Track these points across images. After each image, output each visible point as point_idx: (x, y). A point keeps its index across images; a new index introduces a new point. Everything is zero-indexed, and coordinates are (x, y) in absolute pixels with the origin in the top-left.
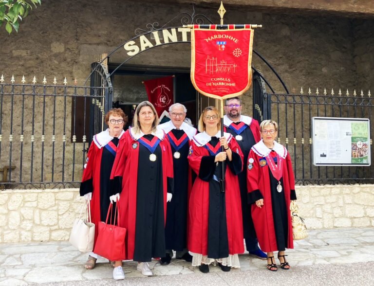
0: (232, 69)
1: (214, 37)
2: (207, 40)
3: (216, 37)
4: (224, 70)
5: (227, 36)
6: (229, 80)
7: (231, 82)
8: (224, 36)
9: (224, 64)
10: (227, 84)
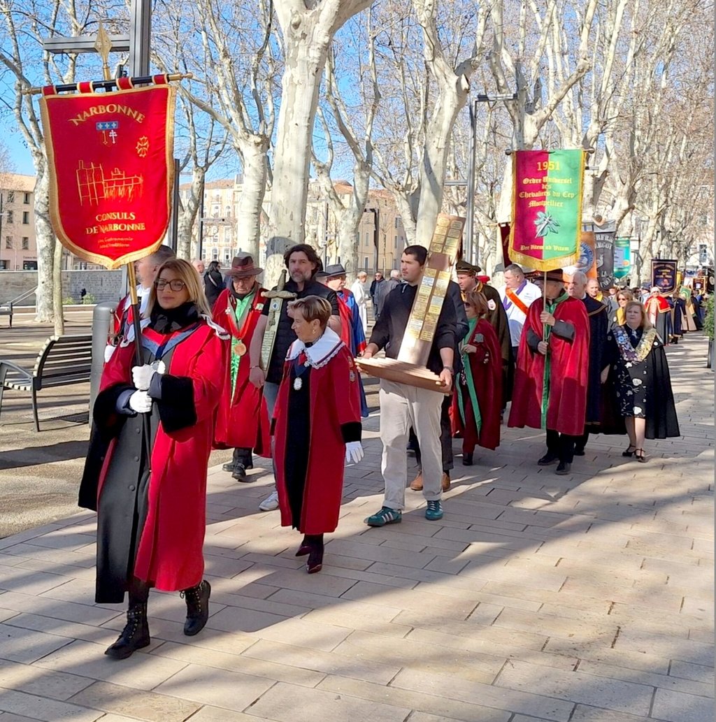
0: (137, 188)
1: (89, 112)
2: (75, 121)
3: (93, 111)
4: (121, 193)
5: (119, 107)
6: (133, 216)
7: (136, 222)
8: (112, 108)
9: (118, 176)
10: (128, 228)
